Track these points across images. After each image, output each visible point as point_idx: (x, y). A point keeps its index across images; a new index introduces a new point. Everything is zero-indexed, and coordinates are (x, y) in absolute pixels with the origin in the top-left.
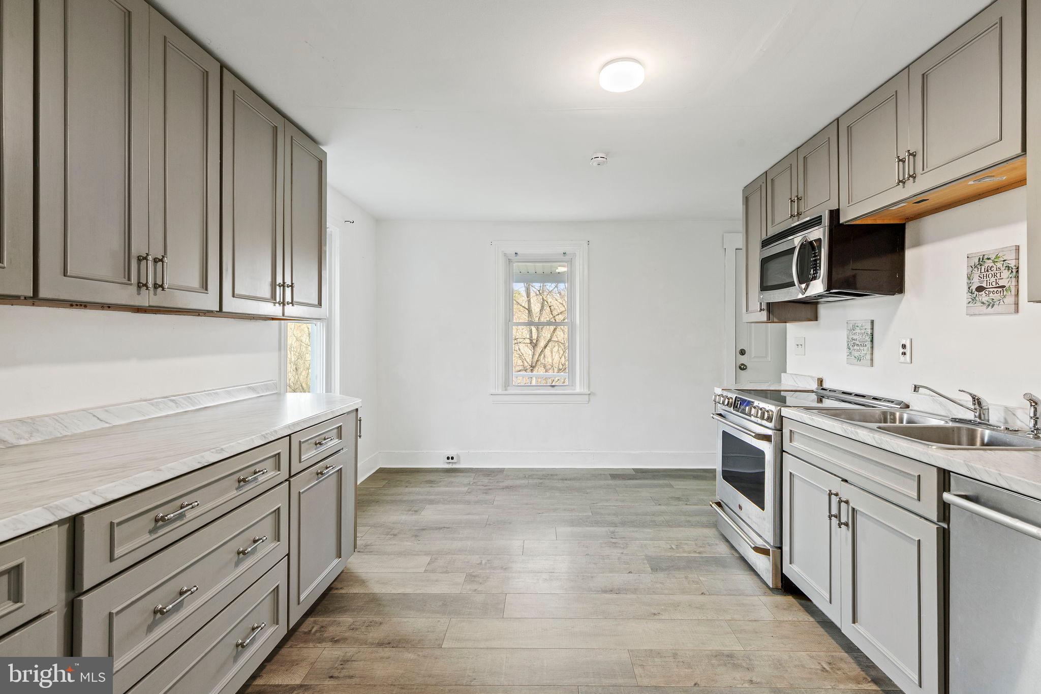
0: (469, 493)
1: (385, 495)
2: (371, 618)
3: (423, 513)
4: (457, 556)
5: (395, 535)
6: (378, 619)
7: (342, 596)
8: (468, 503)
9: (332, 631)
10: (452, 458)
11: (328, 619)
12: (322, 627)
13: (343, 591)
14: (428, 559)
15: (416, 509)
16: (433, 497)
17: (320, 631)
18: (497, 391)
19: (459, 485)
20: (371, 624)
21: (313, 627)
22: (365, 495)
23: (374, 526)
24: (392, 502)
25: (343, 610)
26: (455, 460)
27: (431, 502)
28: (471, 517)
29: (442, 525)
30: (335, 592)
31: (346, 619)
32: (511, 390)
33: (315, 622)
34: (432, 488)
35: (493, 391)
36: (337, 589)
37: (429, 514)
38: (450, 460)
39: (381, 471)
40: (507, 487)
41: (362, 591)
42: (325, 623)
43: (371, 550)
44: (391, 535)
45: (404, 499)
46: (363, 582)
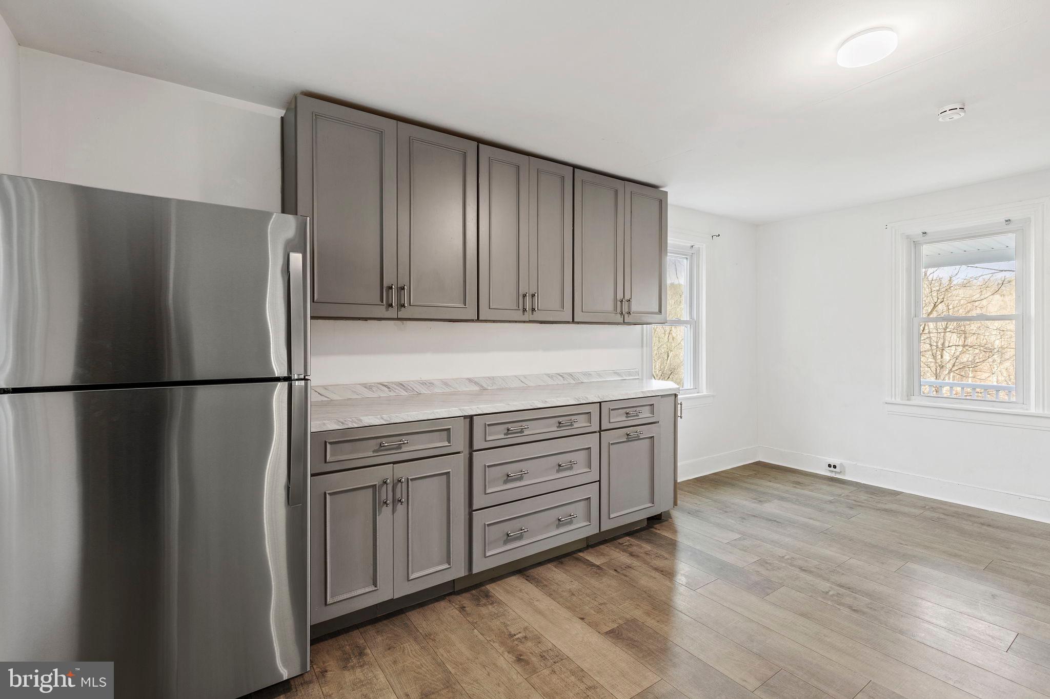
0: (831, 502)
1: (744, 482)
2: (663, 553)
3: (766, 505)
4: (766, 544)
5: (726, 512)
6: (666, 555)
7: (656, 534)
8: (821, 510)
9: (634, 549)
10: (835, 467)
11: (638, 542)
12: (631, 545)
13: (658, 532)
14: (737, 536)
15: (762, 499)
16: (787, 495)
17: (628, 546)
18: (893, 399)
19: (824, 493)
20: (658, 556)
21: (626, 542)
22: (728, 478)
23: (715, 501)
24: (746, 489)
25: (649, 541)
26: (837, 470)
27: (782, 499)
28: (811, 521)
29: (775, 519)
30: (654, 530)
31: (647, 547)
32: (916, 400)
33: (628, 541)
34: (794, 489)
35: (888, 400)
36: (656, 529)
37: (772, 508)
38: (832, 469)
39: (758, 463)
40: (886, 510)
41: (670, 537)
42: (634, 543)
43: (699, 515)
44: (723, 511)
45: (759, 490)
46: (675, 531)
